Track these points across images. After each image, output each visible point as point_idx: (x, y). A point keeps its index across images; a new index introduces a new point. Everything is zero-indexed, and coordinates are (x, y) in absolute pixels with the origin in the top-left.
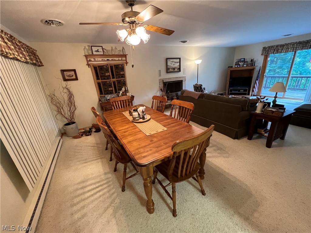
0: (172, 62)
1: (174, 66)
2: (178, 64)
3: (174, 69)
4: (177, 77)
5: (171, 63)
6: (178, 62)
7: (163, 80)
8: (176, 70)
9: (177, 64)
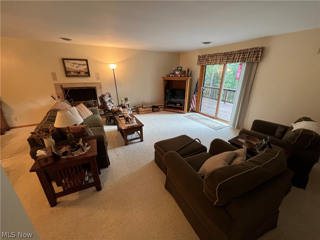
0: (74, 63)
1: (78, 69)
2: (86, 67)
3: (79, 72)
4: (86, 83)
5: (72, 65)
6: (84, 65)
7: (61, 85)
8: (82, 74)
9: (83, 66)
